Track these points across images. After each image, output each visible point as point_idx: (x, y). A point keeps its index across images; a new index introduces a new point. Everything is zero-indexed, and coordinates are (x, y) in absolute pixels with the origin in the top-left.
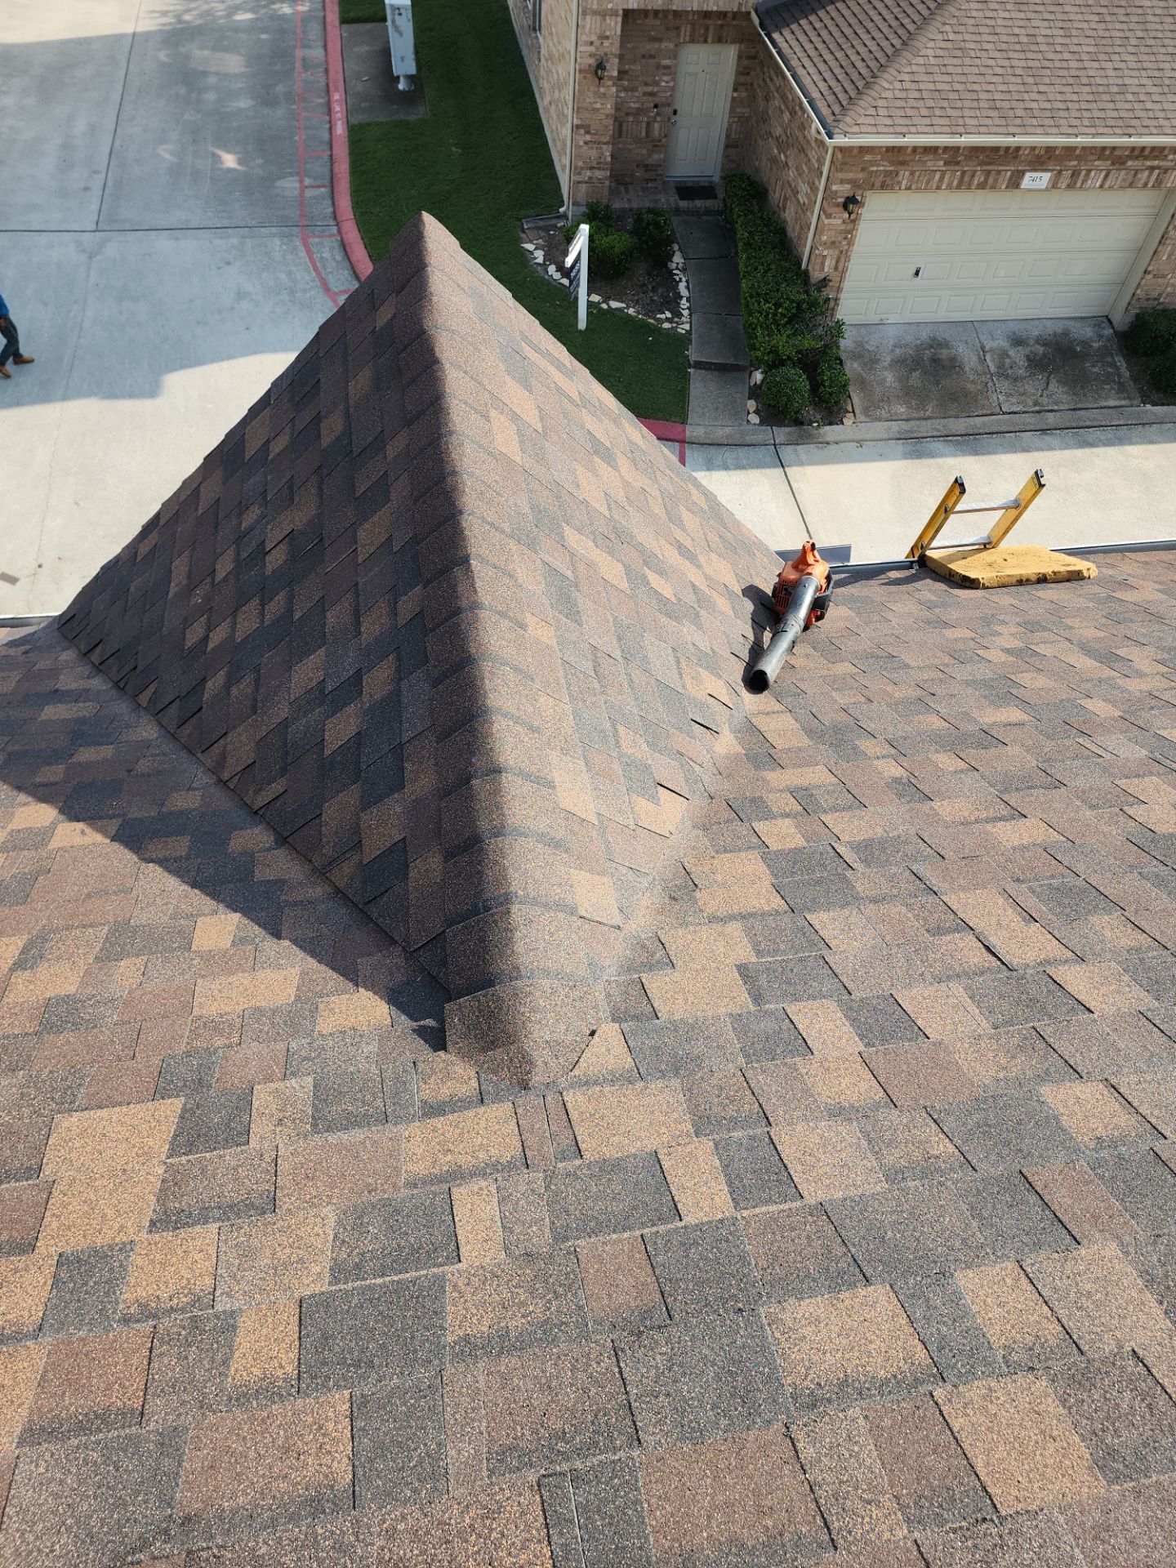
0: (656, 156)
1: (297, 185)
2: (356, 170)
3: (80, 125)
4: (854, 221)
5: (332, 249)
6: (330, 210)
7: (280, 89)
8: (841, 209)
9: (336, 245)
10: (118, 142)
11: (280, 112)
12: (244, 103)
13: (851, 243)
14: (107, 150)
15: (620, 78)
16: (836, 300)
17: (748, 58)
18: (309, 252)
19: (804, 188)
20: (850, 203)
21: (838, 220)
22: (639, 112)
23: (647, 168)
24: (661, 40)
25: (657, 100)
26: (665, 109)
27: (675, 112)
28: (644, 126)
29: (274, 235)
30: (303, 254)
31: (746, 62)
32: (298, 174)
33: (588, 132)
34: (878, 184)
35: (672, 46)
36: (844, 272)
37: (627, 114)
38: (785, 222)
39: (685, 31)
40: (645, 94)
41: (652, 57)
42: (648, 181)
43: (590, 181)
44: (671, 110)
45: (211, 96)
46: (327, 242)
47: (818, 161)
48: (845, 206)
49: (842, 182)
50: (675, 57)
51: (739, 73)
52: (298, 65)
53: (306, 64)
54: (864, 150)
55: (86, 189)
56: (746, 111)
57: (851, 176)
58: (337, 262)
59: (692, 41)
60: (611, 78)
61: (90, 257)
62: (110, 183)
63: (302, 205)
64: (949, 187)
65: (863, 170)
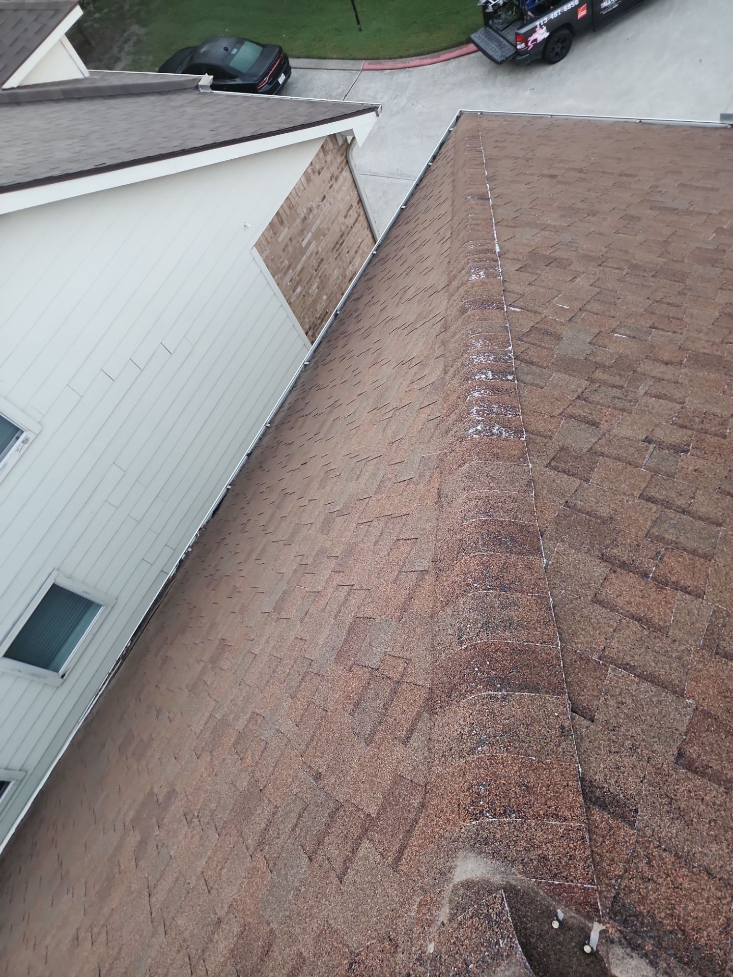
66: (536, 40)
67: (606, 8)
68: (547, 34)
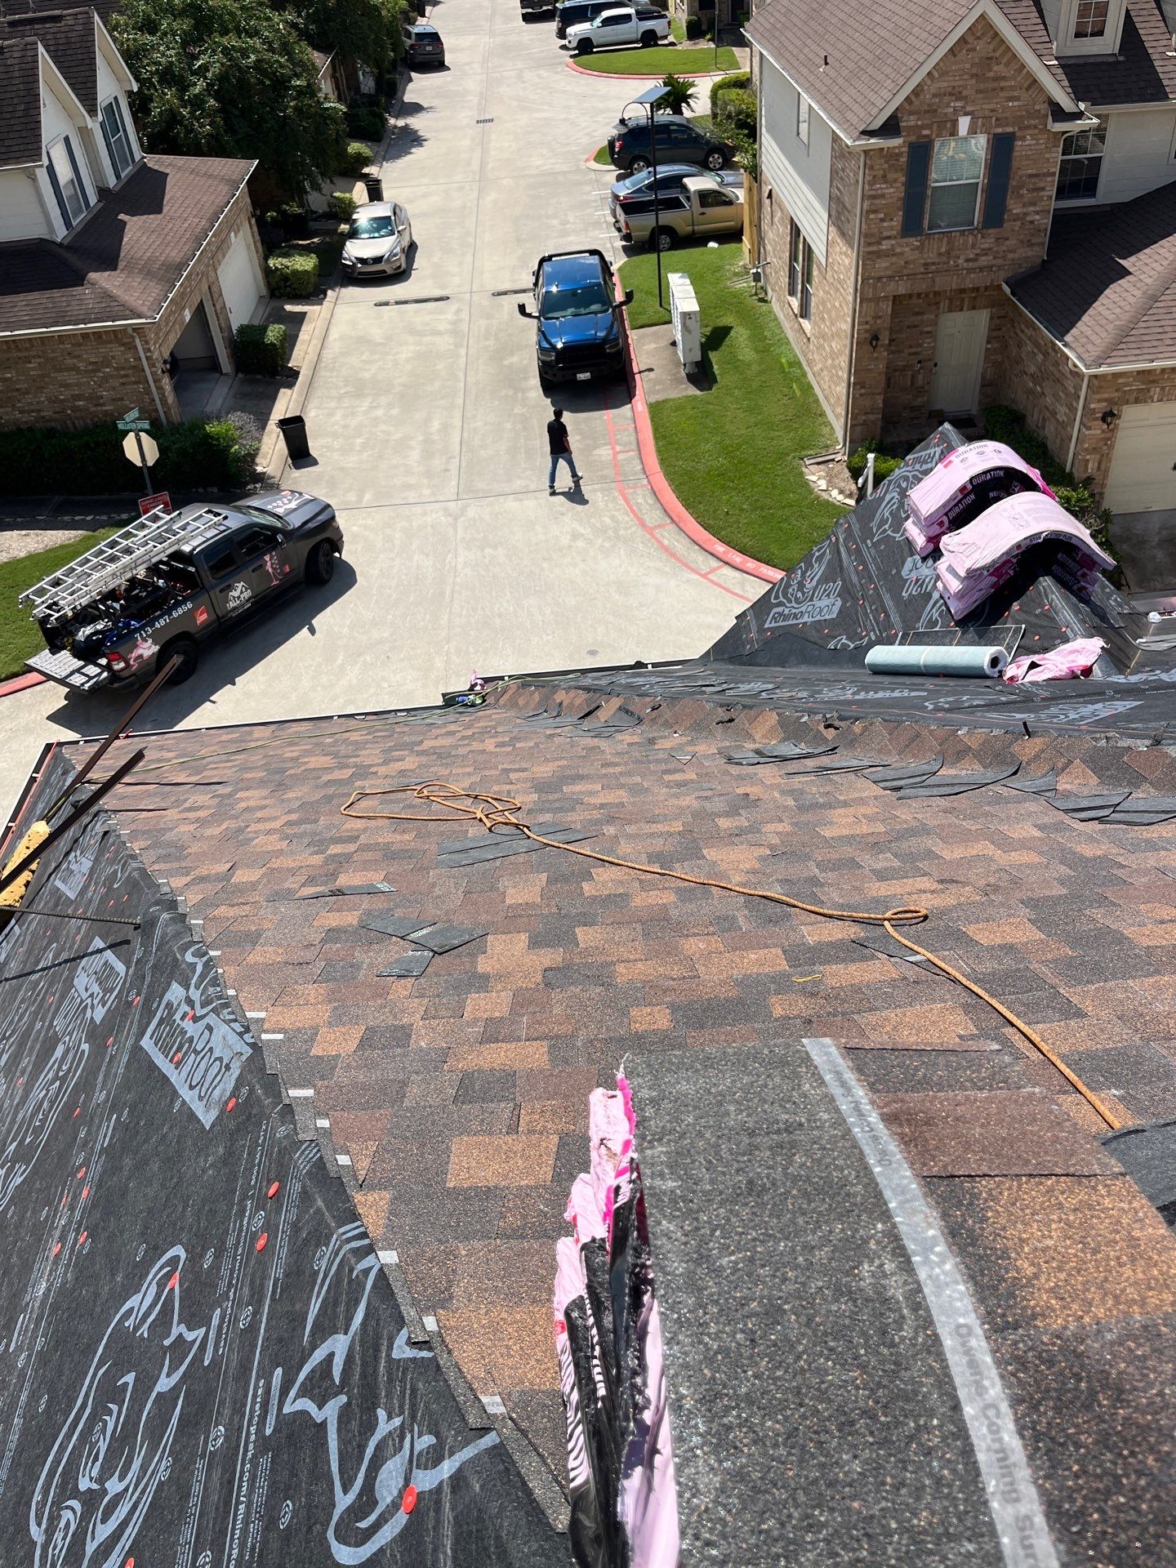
0: (920, 398)
1: (610, 452)
2: (659, 434)
3: (436, 425)
4: (1112, 430)
5: (644, 497)
6: (639, 467)
8: (1100, 422)
9: (648, 492)
10: (465, 435)
13: (1111, 447)
14: (458, 440)
15: (890, 345)
16: (1102, 494)
17: (999, 318)
18: (626, 499)
19: (1062, 410)
20: (1109, 416)
21: (1097, 430)
22: (905, 368)
23: (913, 409)
24: (923, 313)
25: (920, 357)
26: (929, 364)
27: (936, 365)
28: (909, 378)
29: (595, 491)
30: (622, 502)
31: (998, 322)
32: (610, 444)
33: (863, 387)
34: (1132, 398)
35: (932, 317)
36: (1107, 470)
37: (895, 370)
38: (1046, 438)
39: (944, 305)
40: (910, 354)
41: (915, 326)
42: (912, 419)
43: (865, 423)
44: (932, 363)
46: (639, 491)
47: (1074, 387)
48: (1104, 419)
49: (1099, 401)
50: (936, 324)
51: (990, 330)
54: (1116, 375)
55: (446, 470)
56: (999, 358)
57: (1106, 396)
58: (650, 505)
59: (950, 311)
60: (882, 346)
61: (456, 519)
62: (463, 464)
63: (615, 466)
65: (1117, 390)
66: (141, 656)
67: (234, 609)
68: (156, 648)
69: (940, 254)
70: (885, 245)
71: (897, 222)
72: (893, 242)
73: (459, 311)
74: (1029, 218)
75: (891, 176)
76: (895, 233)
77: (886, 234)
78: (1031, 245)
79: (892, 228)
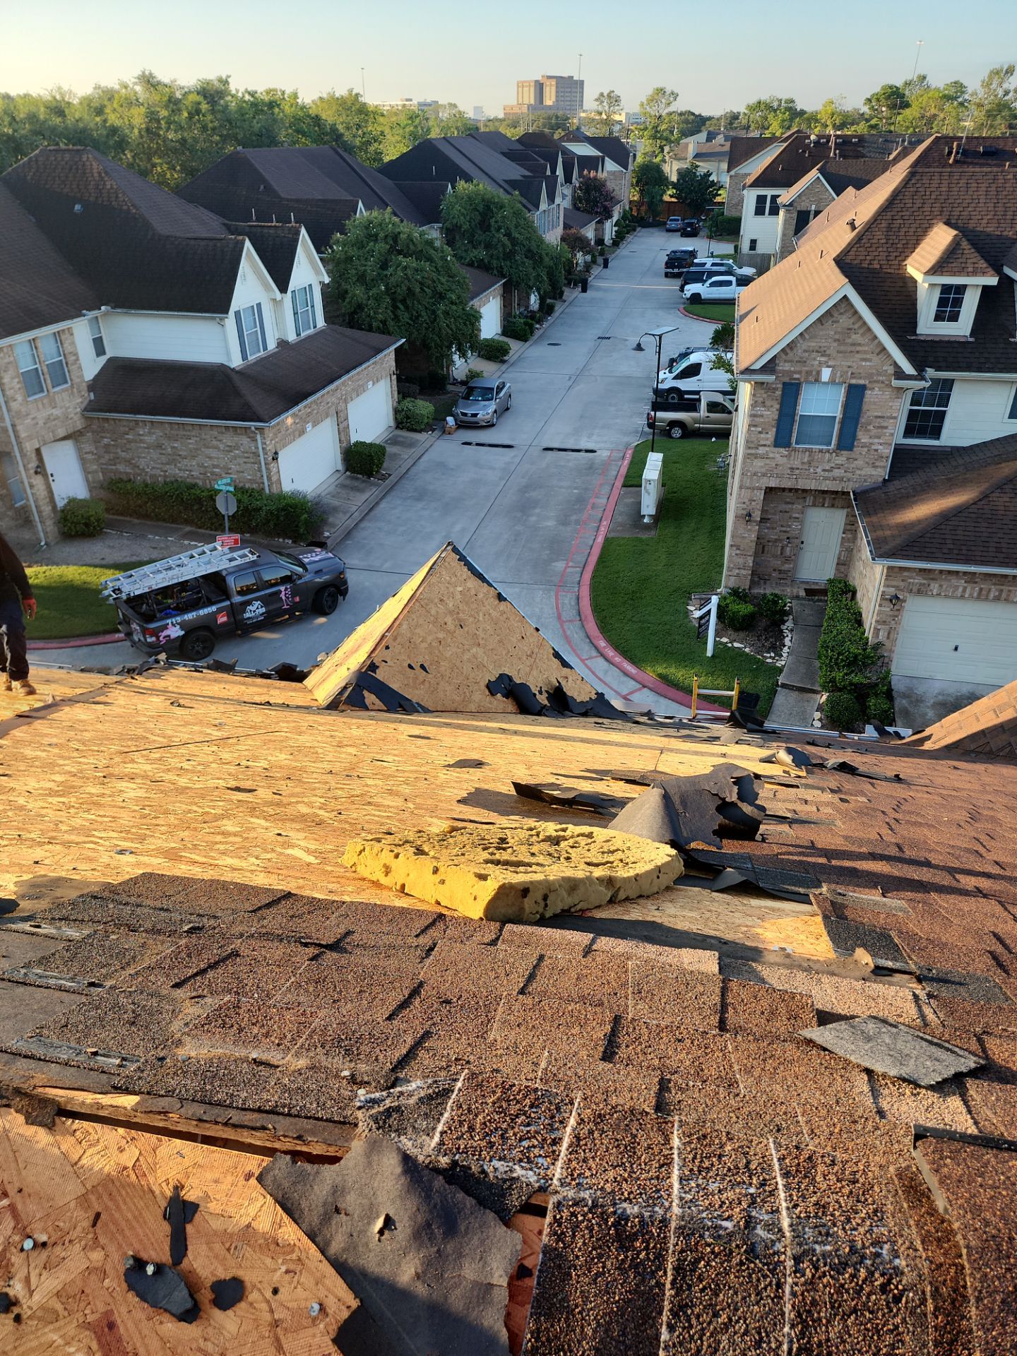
0: (787, 566)
1: (564, 566)
2: (602, 559)
4: (898, 610)
5: (570, 599)
6: (578, 580)
7: (574, 518)
8: (888, 602)
9: (574, 597)
11: (569, 529)
12: (551, 523)
15: (760, 522)
16: (890, 657)
18: (557, 599)
19: (871, 590)
20: (894, 599)
21: (888, 609)
22: (776, 541)
23: (780, 572)
24: (793, 504)
25: (789, 535)
26: (796, 542)
27: (802, 543)
28: (780, 548)
29: (540, 589)
30: (553, 600)
31: (852, 519)
32: (567, 560)
33: (738, 549)
34: (915, 589)
35: (800, 507)
36: (893, 641)
37: (767, 541)
39: (810, 499)
40: (781, 531)
41: (785, 512)
42: (780, 579)
43: (739, 576)
44: (799, 541)
45: (533, 519)
46: (569, 595)
47: (878, 574)
48: (890, 601)
49: (889, 586)
50: (803, 513)
51: (846, 524)
52: (589, 507)
53: (593, 507)
54: (902, 569)
56: (849, 545)
58: (570, 606)
59: (814, 505)
60: (755, 521)
63: (563, 575)
64: (971, 596)
65: (903, 580)
66: (169, 636)
67: (249, 618)
68: (182, 633)
69: (803, 463)
70: (761, 450)
71: (771, 435)
72: (767, 449)
73: (515, 456)
74: (873, 447)
75: (768, 403)
76: (768, 443)
77: (762, 443)
78: (875, 467)
79: (767, 439)
